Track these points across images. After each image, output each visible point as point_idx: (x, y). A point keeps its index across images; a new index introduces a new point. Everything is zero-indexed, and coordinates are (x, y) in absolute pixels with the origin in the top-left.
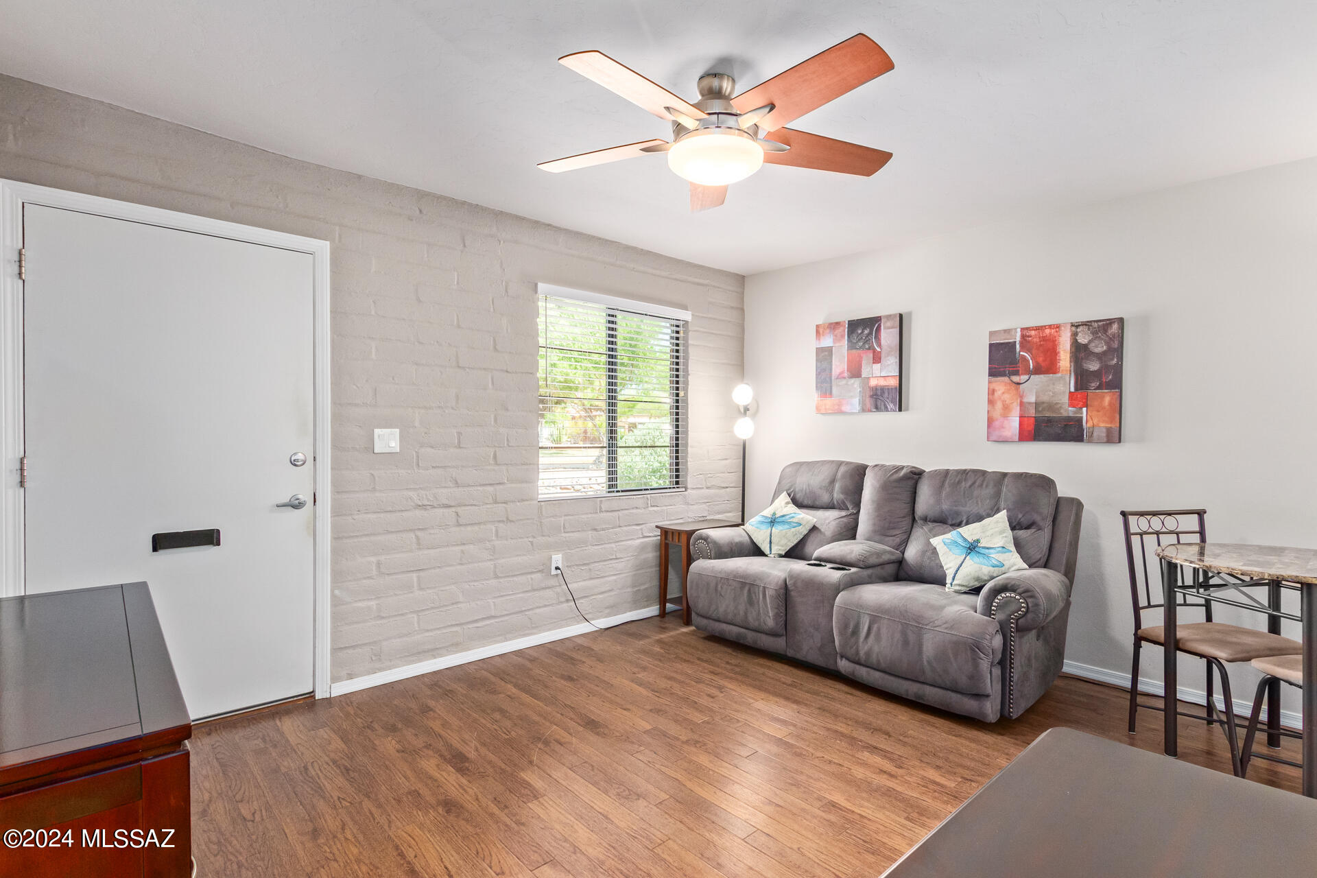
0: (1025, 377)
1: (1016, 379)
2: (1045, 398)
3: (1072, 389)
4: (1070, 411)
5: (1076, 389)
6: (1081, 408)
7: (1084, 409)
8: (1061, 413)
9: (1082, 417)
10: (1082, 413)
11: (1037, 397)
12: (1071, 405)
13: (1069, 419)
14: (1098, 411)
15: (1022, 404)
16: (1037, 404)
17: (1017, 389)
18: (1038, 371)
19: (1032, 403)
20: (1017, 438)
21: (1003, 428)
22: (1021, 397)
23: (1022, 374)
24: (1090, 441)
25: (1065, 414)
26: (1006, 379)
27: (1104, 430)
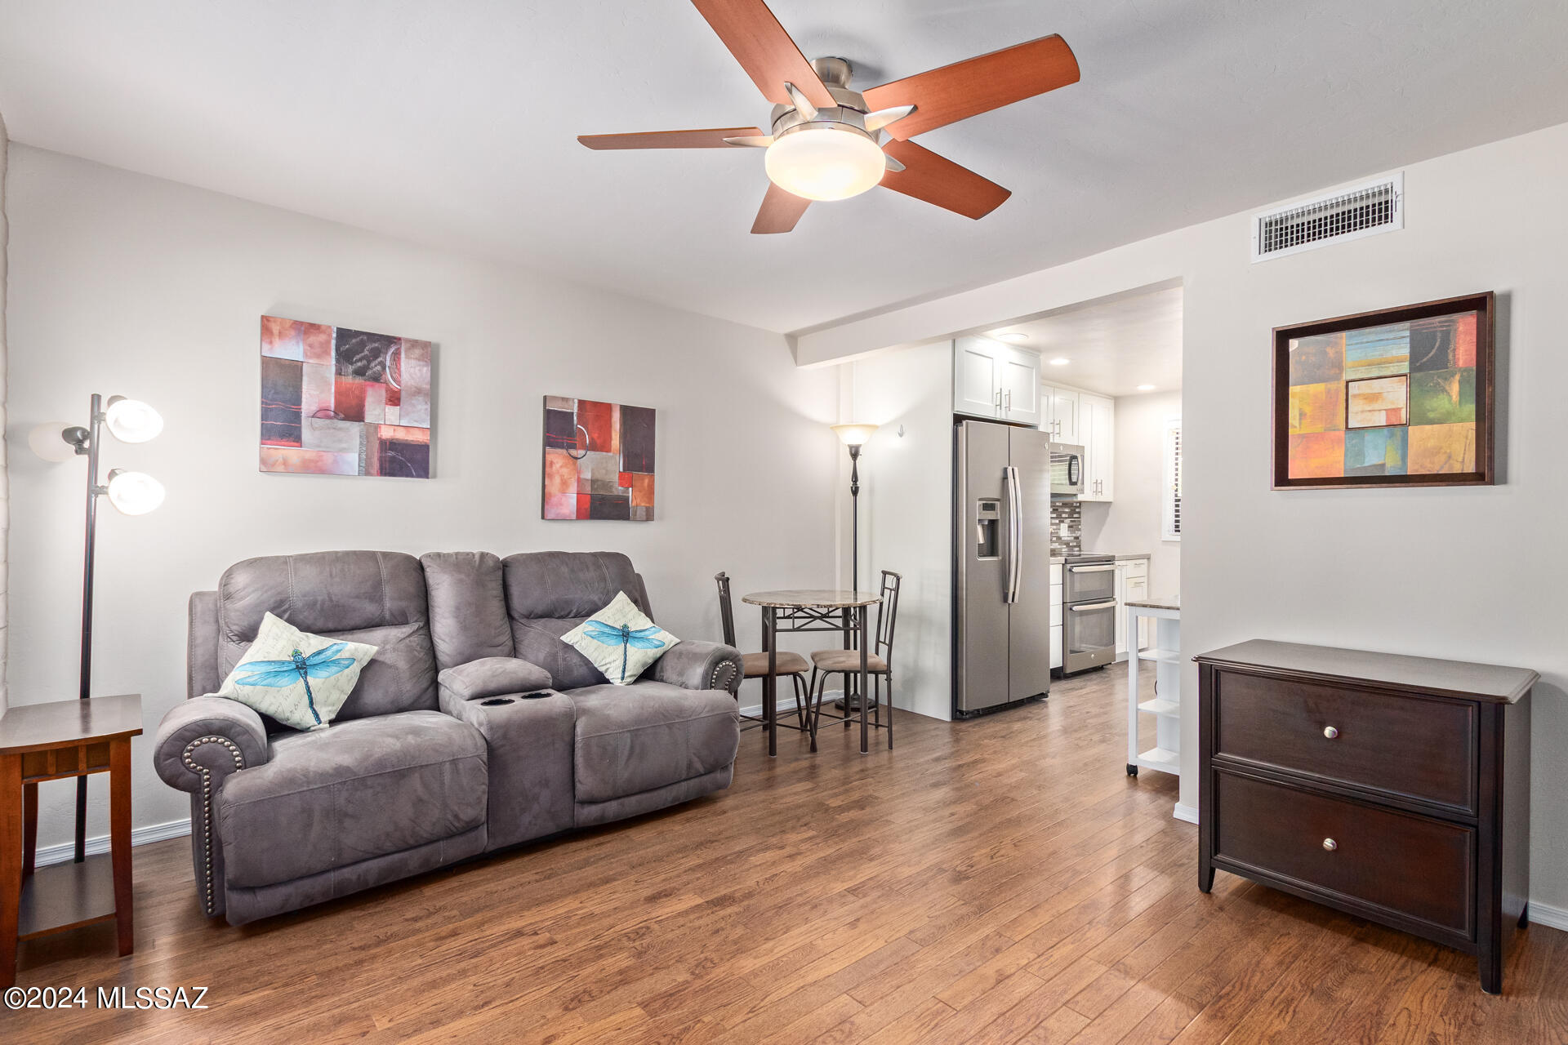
0: (581, 452)
1: (574, 452)
2: (598, 476)
3: (621, 470)
4: (618, 490)
5: (624, 470)
6: (628, 488)
7: (630, 489)
8: (611, 492)
9: (628, 497)
10: (628, 493)
11: (593, 473)
12: (621, 484)
13: (618, 497)
14: (640, 492)
15: (579, 480)
16: (593, 481)
17: (575, 464)
18: (593, 447)
19: (588, 480)
20: (574, 517)
21: (561, 505)
22: (579, 472)
23: (580, 449)
24: (635, 520)
25: (616, 493)
26: (564, 451)
27: (644, 510)
